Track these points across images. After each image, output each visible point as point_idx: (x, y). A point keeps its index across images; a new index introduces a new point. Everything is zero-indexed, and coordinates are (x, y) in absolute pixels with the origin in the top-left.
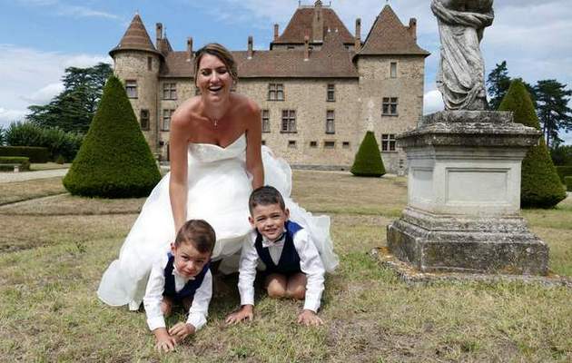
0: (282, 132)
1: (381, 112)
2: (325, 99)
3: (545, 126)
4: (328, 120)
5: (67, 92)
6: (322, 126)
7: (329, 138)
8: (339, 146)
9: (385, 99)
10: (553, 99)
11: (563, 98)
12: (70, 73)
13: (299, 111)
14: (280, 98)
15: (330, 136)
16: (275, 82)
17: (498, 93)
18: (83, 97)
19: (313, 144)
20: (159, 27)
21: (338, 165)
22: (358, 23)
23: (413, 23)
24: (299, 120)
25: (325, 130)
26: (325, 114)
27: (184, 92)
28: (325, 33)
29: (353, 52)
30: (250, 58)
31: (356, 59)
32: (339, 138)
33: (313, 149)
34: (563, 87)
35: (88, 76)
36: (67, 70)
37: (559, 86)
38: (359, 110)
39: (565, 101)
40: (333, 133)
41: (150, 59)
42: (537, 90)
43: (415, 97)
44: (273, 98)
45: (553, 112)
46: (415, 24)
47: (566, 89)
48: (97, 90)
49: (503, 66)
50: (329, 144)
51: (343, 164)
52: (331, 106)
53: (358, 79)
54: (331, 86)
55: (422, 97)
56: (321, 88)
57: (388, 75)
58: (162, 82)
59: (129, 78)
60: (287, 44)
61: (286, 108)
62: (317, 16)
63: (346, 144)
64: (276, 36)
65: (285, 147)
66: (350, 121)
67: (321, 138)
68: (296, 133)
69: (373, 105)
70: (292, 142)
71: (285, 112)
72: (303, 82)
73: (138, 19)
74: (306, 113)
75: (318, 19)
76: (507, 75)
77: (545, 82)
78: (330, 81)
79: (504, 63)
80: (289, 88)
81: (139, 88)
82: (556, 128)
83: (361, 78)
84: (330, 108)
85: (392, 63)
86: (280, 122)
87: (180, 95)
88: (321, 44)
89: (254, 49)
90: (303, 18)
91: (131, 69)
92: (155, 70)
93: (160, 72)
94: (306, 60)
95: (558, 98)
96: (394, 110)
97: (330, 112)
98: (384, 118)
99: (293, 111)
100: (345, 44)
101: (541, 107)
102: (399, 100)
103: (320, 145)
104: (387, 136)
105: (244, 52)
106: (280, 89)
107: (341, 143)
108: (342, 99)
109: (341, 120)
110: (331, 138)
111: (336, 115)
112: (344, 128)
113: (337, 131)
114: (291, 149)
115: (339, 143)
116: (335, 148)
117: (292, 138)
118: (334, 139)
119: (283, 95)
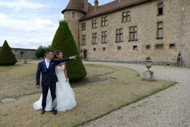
0: (129, 41)
2: (156, 15)
4: (159, 29)
6: (154, 35)
7: (159, 42)
8: (167, 47)
13: (139, 26)
14: (128, 20)
15: (159, 40)
16: (126, 10)
19: (148, 47)
21: (164, 61)
24: (139, 32)
25: (156, 36)
27: (88, 26)
32: (166, 42)
40: (162, 38)
41: (73, 13)
44: (125, 21)
50: (158, 46)
51: (169, 61)
52: (161, 18)
56: (153, 7)
63: (172, 45)
65: (131, 50)
67: (153, 42)
68: (137, 40)
70: (135, 47)
71: (131, 28)
80: (133, 12)
84: (160, 20)
87: (87, 28)
97: (160, 23)
99: (136, 27)
103: (153, 47)
106: (128, 14)
107: (168, 45)
108: (169, 12)
109: (168, 28)
110: (160, 42)
111: (164, 25)
112: (171, 34)
113: (165, 36)
114: (134, 51)
115: (166, 45)
116: (164, 49)
117: (135, 44)
118: (162, 42)
119: (130, 18)
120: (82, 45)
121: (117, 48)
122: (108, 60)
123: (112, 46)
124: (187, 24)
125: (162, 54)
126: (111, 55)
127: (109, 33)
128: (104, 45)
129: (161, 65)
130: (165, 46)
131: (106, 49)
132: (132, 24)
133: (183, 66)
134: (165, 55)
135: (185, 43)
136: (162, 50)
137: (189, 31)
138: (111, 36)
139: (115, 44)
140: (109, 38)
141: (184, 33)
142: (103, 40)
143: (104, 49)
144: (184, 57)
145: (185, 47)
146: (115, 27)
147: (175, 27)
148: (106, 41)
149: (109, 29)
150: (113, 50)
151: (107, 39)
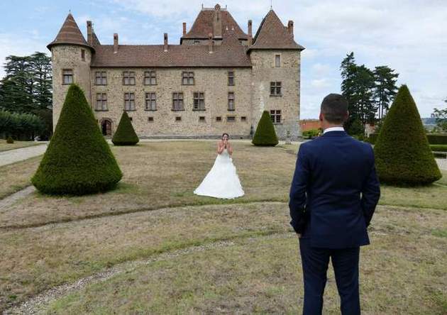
0: (193, 110)
1: (270, 94)
2: (226, 84)
3: (381, 100)
4: (230, 100)
5: (8, 77)
6: (224, 105)
7: (231, 114)
9: (272, 84)
10: (386, 80)
11: (392, 79)
12: (10, 61)
13: (207, 93)
14: (191, 83)
15: (231, 112)
16: (188, 71)
17: (348, 76)
18: (22, 80)
19: (219, 119)
20: (89, 24)
21: (237, 134)
22: (250, 23)
23: (291, 24)
24: (207, 101)
25: (227, 108)
26: (227, 96)
27: (113, 79)
28: (224, 31)
29: (247, 46)
30: (166, 51)
31: (249, 52)
32: (238, 114)
33: (219, 124)
34: (393, 71)
35: (26, 63)
36: (7, 58)
37: (389, 70)
38: (252, 92)
39: (394, 82)
40: (234, 110)
41: (83, 51)
42: (375, 74)
43: (294, 81)
44: (185, 83)
45: (386, 90)
46: (292, 25)
47: (394, 73)
48: (34, 74)
49: (351, 56)
50: (231, 119)
51: (242, 134)
52: (231, 89)
53: (251, 67)
54: (231, 73)
55: (299, 82)
56: (223, 75)
57: (274, 65)
58: (95, 71)
59: (65, 68)
60: (195, 39)
61: (196, 91)
62: (216, 17)
63: (244, 118)
64: (184, 32)
65: (197, 121)
66: (246, 101)
67: (225, 114)
68: (205, 110)
69: (263, 88)
70: (202, 118)
71: (196, 94)
72: (209, 70)
73: (70, 17)
74: (212, 94)
75: (218, 19)
76: (355, 63)
77: (380, 68)
78: (230, 69)
79: (352, 54)
80: (199, 75)
81: (75, 76)
82: (388, 101)
83: (253, 67)
84: (231, 91)
85: (277, 56)
86: (192, 102)
87: (110, 81)
88: (221, 39)
89: (169, 44)
90: (206, 18)
91: (67, 60)
92: (88, 61)
93: (92, 62)
94: (211, 52)
95: (389, 79)
96: (279, 92)
97: (231, 93)
98: (272, 98)
99: (203, 94)
100: (239, 39)
101: (378, 86)
102: (283, 84)
103: (224, 119)
104: (274, 111)
105: (161, 46)
106: (191, 75)
107: (240, 118)
108: (240, 84)
109: (239, 100)
111: (236, 96)
112: (242, 106)
113: (236, 108)
114: (202, 123)
116: (236, 121)
117: (202, 114)
118: (234, 114)
119: (194, 81)
120: (96, 111)
121: (174, 119)
122: (159, 135)
123: (166, 116)
125: (234, 127)
126: (165, 128)
127: (160, 97)
128: (150, 114)
129: (235, 139)
130: (237, 119)
131: (155, 120)
136: (234, 123)
138: (165, 101)
139: (171, 113)
140: (161, 104)
142: (149, 106)
143: (151, 119)
146: (170, 88)
148: (153, 108)
149: (159, 90)
150: (167, 122)
151: (156, 104)
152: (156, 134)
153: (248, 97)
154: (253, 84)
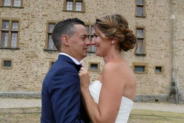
2: (133, 14)
7: (139, 61)
8: (151, 70)
14: (78, 9)
15: (140, 58)
25: (134, 51)
38: (172, 29)
40: (144, 55)
44: (69, 8)
51: (156, 94)
52: (141, 22)
63: (159, 69)
67: (130, 61)
84: (140, 25)
97: (140, 29)
107: (153, 68)
108: (153, 16)
109: (153, 40)
110: (142, 61)
111: (147, 34)
112: (157, 50)
113: (148, 51)
115: (151, 68)
116: (147, 73)
118: (145, 62)
119: (83, 6)
122: (20, 92)
123: (34, 59)
124: (180, 40)
125: (145, 83)
126: (31, 79)
127: (27, 27)
129: (145, 102)
130: (149, 69)
131: (14, 65)
132: (87, 20)
133: (181, 102)
134: (149, 84)
135: (178, 67)
136: (144, 76)
137: (182, 50)
139: (43, 55)
140: (27, 39)
141: (177, 51)
143: (7, 63)
144: (181, 88)
145: (179, 73)
146: (43, 15)
147: (163, 41)
148: (14, 45)
149: (26, 17)
150: (35, 69)
151: (18, 39)
152: (14, 89)
153: (166, 37)
154: (173, 17)
